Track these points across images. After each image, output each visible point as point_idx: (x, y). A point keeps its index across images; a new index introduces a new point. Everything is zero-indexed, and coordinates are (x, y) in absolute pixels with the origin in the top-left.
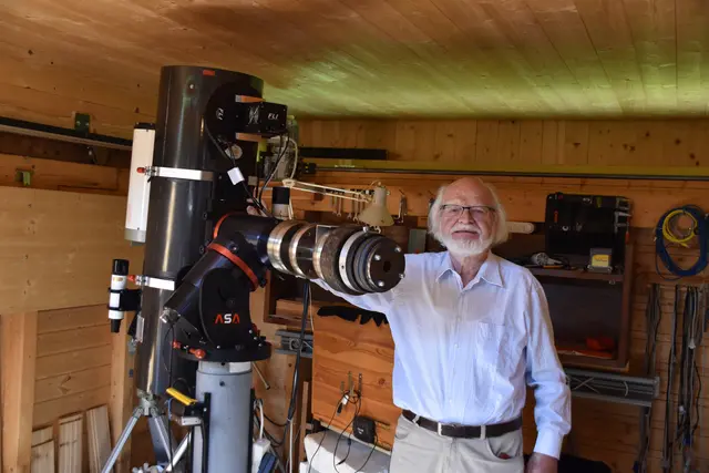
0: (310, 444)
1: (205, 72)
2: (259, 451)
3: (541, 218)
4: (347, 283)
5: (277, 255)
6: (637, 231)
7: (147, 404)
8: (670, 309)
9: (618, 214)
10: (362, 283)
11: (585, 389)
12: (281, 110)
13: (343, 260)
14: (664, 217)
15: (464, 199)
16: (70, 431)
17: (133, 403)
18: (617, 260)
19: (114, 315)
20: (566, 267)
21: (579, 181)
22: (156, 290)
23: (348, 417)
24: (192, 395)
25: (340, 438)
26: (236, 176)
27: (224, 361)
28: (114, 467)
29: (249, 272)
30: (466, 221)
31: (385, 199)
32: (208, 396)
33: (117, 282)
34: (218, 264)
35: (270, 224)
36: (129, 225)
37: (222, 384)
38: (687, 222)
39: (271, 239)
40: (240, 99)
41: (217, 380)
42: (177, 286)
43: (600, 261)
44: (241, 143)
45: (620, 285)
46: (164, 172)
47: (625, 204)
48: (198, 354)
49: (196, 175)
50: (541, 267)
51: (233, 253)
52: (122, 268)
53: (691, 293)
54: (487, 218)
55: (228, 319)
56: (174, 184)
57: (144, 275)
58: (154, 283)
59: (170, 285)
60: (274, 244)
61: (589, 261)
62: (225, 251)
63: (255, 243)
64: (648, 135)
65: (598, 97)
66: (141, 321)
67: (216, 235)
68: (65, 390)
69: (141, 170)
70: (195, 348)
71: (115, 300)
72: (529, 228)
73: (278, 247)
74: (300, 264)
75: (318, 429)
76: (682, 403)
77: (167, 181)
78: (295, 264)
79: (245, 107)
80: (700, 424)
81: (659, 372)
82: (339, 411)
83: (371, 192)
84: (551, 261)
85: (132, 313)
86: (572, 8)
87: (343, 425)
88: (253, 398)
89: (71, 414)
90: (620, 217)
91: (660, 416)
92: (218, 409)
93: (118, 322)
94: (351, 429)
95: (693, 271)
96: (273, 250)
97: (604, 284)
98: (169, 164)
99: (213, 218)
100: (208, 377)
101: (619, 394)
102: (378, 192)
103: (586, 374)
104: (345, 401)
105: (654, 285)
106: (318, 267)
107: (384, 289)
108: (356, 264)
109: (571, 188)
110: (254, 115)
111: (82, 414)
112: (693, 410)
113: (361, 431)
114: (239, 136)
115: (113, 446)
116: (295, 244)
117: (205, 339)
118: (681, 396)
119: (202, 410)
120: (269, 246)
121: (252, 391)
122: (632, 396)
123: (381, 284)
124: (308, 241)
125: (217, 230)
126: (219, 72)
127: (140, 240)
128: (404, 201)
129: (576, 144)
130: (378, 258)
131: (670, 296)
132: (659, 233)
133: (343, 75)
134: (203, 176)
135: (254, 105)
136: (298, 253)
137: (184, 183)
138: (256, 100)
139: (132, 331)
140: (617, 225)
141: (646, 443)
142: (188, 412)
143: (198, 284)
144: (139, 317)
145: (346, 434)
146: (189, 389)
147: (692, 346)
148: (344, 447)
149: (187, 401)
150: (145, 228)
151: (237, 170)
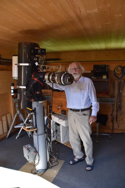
0: (53, 117)
1: (28, 43)
2: (46, 118)
3: (92, 70)
4: (63, 83)
5: (47, 79)
6: (110, 71)
7: (18, 112)
8: (117, 85)
9: (107, 68)
10: (66, 83)
11: (102, 102)
12: (45, 50)
13: (62, 79)
14: (115, 68)
15: (74, 67)
16: (4, 118)
17: (15, 112)
18: (107, 77)
19: (12, 94)
20: (98, 79)
21: (99, 62)
22: (21, 88)
23: (60, 111)
24: (31, 108)
25: (59, 115)
26: (37, 64)
27: (38, 101)
28: (13, 125)
29: (41, 83)
30: (74, 71)
31: (62, 68)
32: (35, 108)
33: (12, 88)
34: (35, 82)
35: (44, 74)
36: (13, 76)
37: (38, 106)
38: (119, 69)
39: (45, 76)
40: (36, 48)
41: (37, 105)
42: (26, 87)
43: (105, 77)
44: (37, 57)
45: (108, 82)
46: (21, 64)
47: (108, 66)
48: (33, 100)
49: (27, 64)
50: (93, 79)
51: (38, 79)
52: (13, 85)
53: (121, 82)
54: (78, 70)
55: (38, 93)
56: (23, 67)
57: (18, 86)
58: (21, 87)
59: (25, 87)
60: (46, 77)
61: (102, 77)
62: (36, 79)
63: (42, 77)
64: (110, 53)
65: (102, 46)
66: (18, 95)
67: (33, 76)
68: (2, 110)
69: (16, 64)
70: (32, 99)
71: (12, 91)
72: (90, 72)
73: (47, 78)
74: (52, 80)
75: (54, 113)
76: (119, 102)
77: (21, 66)
78: (51, 80)
79: (37, 50)
80: (123, 106)
81: (115, 97)
82: (58, 109)
83: (59, 67)
84: (95, 78)
85: (16, 94)
86: (100, 27)
87: (59, 112)
88: (43, 108)
89: (4, 115)
90: (107, 69)
91: (116, 105)
92: (37, 111)
93: (13, 96)
94: (61, 113)
95: (121, 78)
96: (46, 78)
97: (105, 81)
98: (22, 63)
99: (32, 73)
100: (35, 105)
101: (109, 102)
102: (61, 66)
103: (103, 99)
104: (59, 108)
105: (114, 81)
106: (56, 81)
107: (70, 84)
108: (65, 79)
109: (98, 64)
110: (39, 51)
111: (6, 115)
112: (121, 103)
113: (63, 113)
114: (36, 56)
115: (12, 121)
116: (51, 77)
117: (34, 97)
118: (119, 101)
119: (34, 111)
120: (45, 77)
121: (43, 106)
122: (111, 102)
123: (70, 83)
124: (54, 76)
126: (31, 43)
127: (16, 79)
128: (65, 68)
129: (97, 55)
130: (69, 78)
131: (116, 83)
132: (115, 71)
133: (52, 43)
134: (29, 64)
135: (39, 49)
136: (52, 78)
137: (25, 66)
138: (38, 48)
139: (17, 97)
140: (107, 70)
141: (113, 110)
142: (32, 112)
143: (31, 86)
144: (18, 94)
145: (60, 114)
146: (31, 107)
147: (121, 92)
148: (60, 116)
149: (31, 110)
150: (17, 76)
151: (37, 63)
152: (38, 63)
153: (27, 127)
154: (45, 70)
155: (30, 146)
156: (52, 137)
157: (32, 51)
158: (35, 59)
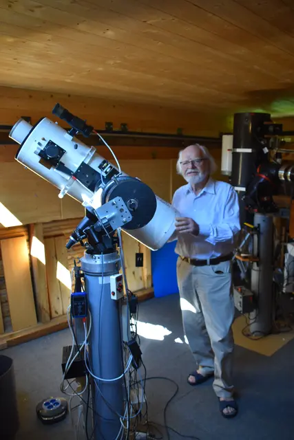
5: (282, 177)
24: (252, 224)
26: (266, 150)
32: (259, 225)
34: (262, 180)
35: (278, 167)
36: (223, 169)
37: (264, 221)
39: (280, 172)
40: (265, 123)
41: (262, 220)
42: (246, 189)
44: (266, 138)
46: (238, 150)
49: (249, 151)
55: (265, 199)
56: (241, 154)
59: (243, 189)
60: (281, 172)
62: (264, 176)
63: (274, 173)
67: (258, 171)
69: (229, 150)
70: (254, 209)
73: (283, 174)
74: (291, 178)
75: (292, 241)
77: (239, 153)
78: (289, 179)
79: (268, 126)
96: (281, 175)
98: (239, 147)
99: (257, 165)
100: (258, 219)
110: (271, 129)
114: (265, 136)
116: (289, 173)
117: (257, 206)
119: (257, 229)
120: (279, 174)
125: (258, 169)
127: (227, 174)
134: (252, 151)
135: (271, 125)
136: (291, 176)
137: (245, 154)
138: (270, 123)
142: (253, 230)
143: (255, 188)
149: (252, 226)
150: (231, 170)
151: (266, 148)
152: (268, 148)
153: (242, 255)
154: (279, 160)
155: (244, 288)
156: (285, 284)
157: (259, 129)
158: (262, 142)
